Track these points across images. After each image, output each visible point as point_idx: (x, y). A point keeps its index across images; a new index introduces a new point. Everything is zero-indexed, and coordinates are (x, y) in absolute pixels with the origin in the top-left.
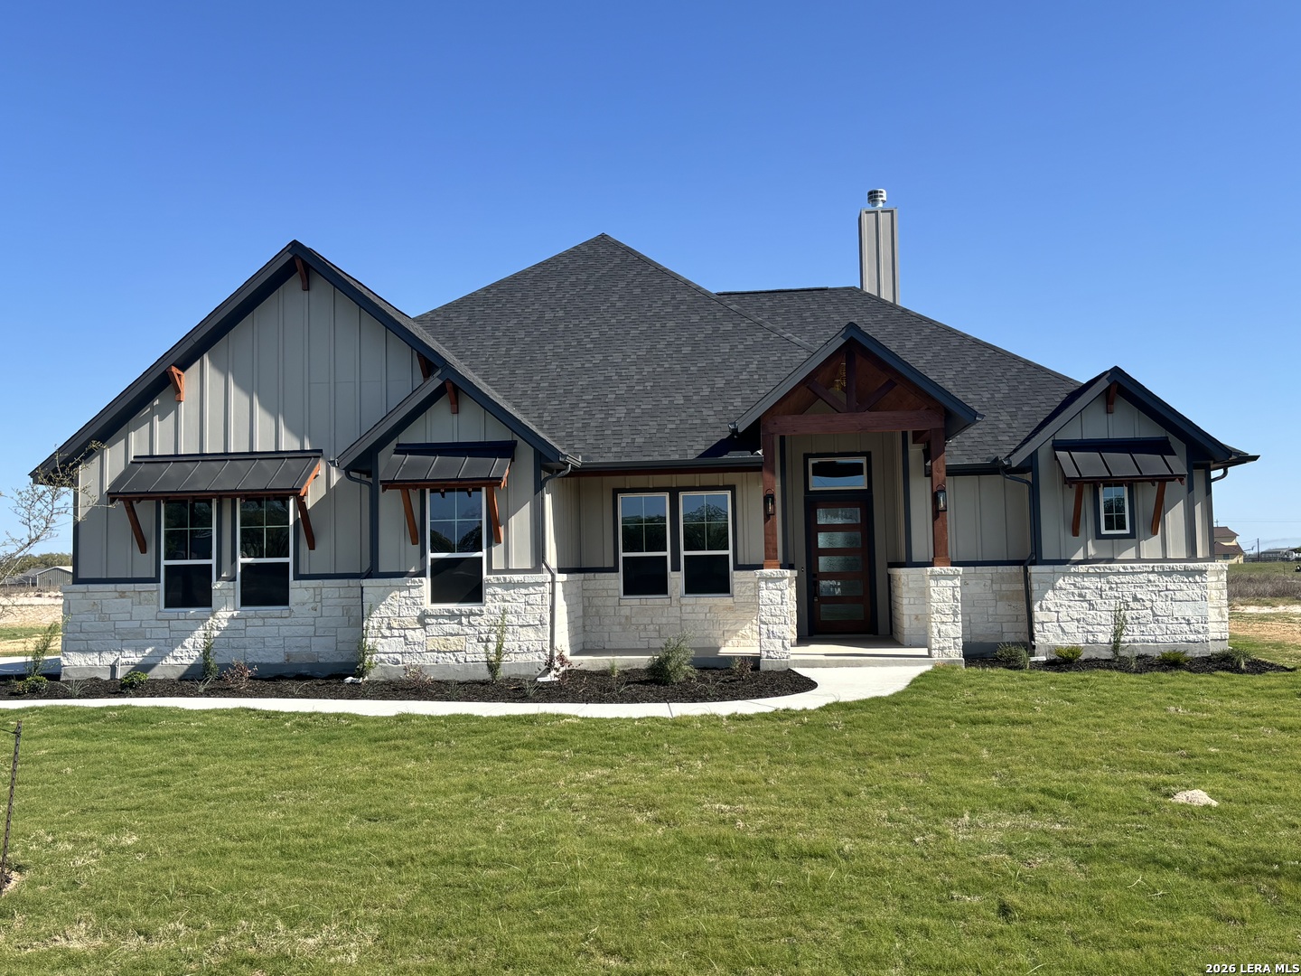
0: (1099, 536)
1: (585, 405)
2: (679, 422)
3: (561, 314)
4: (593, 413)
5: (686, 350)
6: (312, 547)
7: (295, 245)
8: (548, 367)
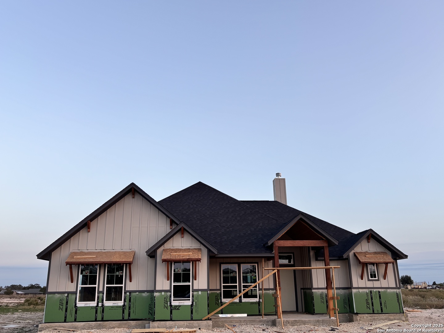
0: (369, 280)
1: (213, 235)
2: (244, 241)
3: (195, 206)
4: (217, 238)
5: (239, 218)
6: (131, 281)
7: (133, 184)
8: (197, 223)
